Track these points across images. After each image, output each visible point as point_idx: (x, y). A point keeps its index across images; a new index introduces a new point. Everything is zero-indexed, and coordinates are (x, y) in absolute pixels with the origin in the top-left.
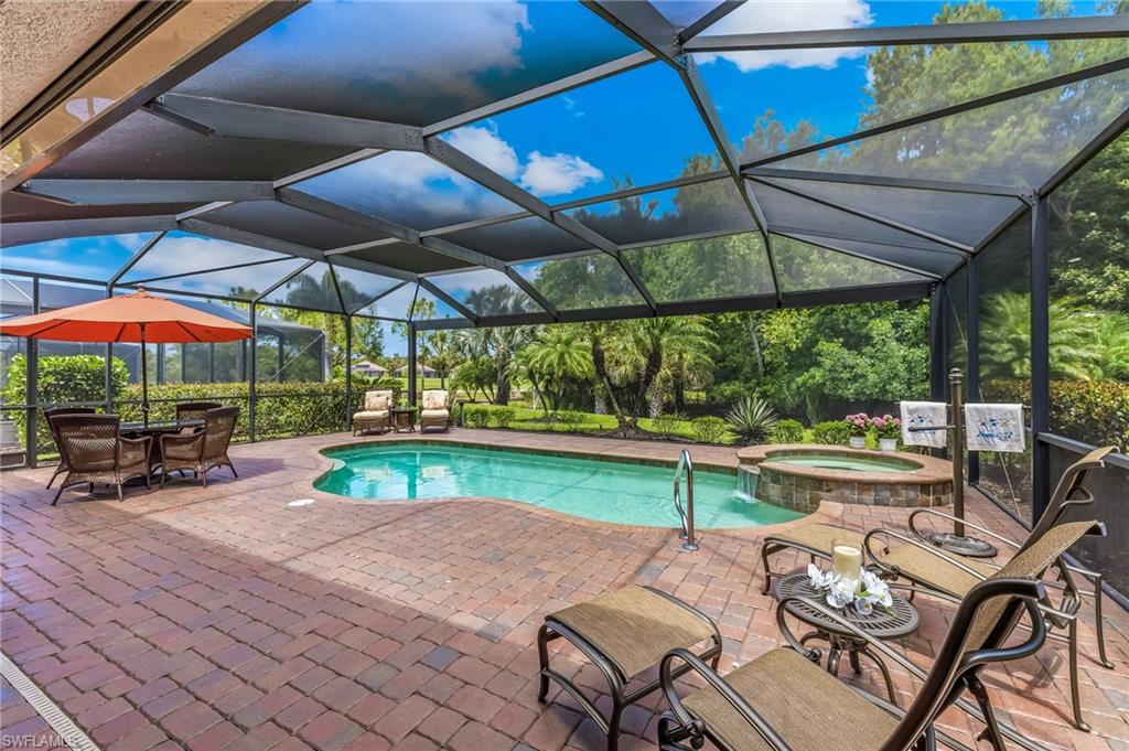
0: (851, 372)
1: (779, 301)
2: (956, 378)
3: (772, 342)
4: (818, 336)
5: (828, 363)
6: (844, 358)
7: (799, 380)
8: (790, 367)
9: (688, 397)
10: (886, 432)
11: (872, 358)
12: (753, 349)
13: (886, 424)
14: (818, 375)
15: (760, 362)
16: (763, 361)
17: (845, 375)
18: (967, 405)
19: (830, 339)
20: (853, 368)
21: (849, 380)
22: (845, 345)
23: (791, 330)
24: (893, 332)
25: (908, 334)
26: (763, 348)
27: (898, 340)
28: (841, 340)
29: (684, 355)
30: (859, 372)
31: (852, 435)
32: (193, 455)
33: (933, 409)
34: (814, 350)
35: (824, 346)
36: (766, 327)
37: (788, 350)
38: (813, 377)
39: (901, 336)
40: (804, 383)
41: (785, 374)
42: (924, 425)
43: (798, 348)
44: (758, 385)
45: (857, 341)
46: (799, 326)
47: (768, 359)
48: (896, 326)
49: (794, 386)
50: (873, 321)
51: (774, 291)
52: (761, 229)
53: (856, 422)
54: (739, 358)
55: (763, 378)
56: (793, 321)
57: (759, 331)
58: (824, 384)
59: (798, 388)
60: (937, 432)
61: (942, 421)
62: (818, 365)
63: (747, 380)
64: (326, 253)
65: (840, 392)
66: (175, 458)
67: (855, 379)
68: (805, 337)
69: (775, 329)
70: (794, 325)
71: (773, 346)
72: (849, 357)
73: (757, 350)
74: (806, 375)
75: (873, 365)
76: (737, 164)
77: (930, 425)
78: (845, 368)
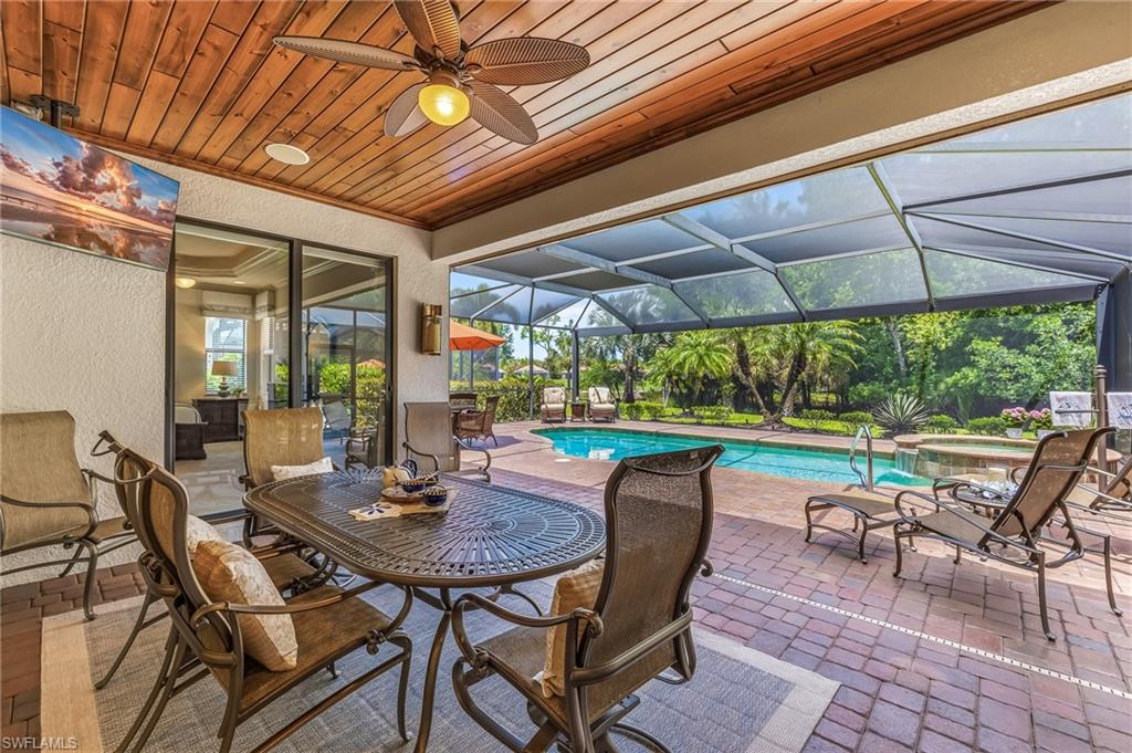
0: (1011, 372)
1: (931, 306)
2: (1099, 374)
3: (917, 341)
4: (972, 335)
5: (983, 363)
6: (1003, 358)
7: (950, 380)
8: (938, 368)
9: (814, 398)
10: (1044, 424)
11: (1038, 357)
12: (894, 349)
13: (1043, 416)
14: (971, 375)
15: (902, 364)
16: (906, 361)
17: (1005, 375)
18: (1109, 394)
19: (986, 338)
20: (1014, 367)
21: (1010, 380)
22: (1005, 343)
23: (939, 329)
24: (1064, 330)
25: (1083, 331)
26: (906, 348)
27: (1069, 337)
28: (1000, 338)
29: (818, 356)
30: (1022, 371)
31: (1009, 426)
32: (478, 428)
33: (1079, 397)
34: (967, 349)
35: (978, 344)
36: (910, 326)
37: (936, 349)
38: (966, 377)
39: (1074, 333)
40: (955, 384)
41: (931, 374)
42: (1071, 409)
43: (947, 348)
44: (900, 385)
45: (1018, 340)
46: (949, 325)
47: (912, 358)
48: (1067, 322)
49: (942, 386)
50: (1039, 318)
51: (927, 297)
52: (916, 245)
53: (1013, 415)
54: (878, 358)
55: (904, 379)
56: (941, 320)
57: (901, 330)
58: (979, 384)
59: (948, 388)
60: (1084, 415)
61: (1088, 406)
62: (972, 365)
63: (888, 381)
64: (534, 280)
65: (998, 392)
66: (467, 430)
67: (1016, 379)
68: (955, 336)
69: (920, 329)
70: (942, 324)
71: (918, 345)
72: (1010, 357)
73: (899, 350)
74: (958, 375)
75: (1039, 364)
76: (899, 204)
77: (1076, 409)
78: (1004, 367)
